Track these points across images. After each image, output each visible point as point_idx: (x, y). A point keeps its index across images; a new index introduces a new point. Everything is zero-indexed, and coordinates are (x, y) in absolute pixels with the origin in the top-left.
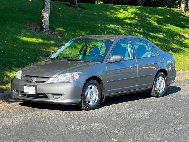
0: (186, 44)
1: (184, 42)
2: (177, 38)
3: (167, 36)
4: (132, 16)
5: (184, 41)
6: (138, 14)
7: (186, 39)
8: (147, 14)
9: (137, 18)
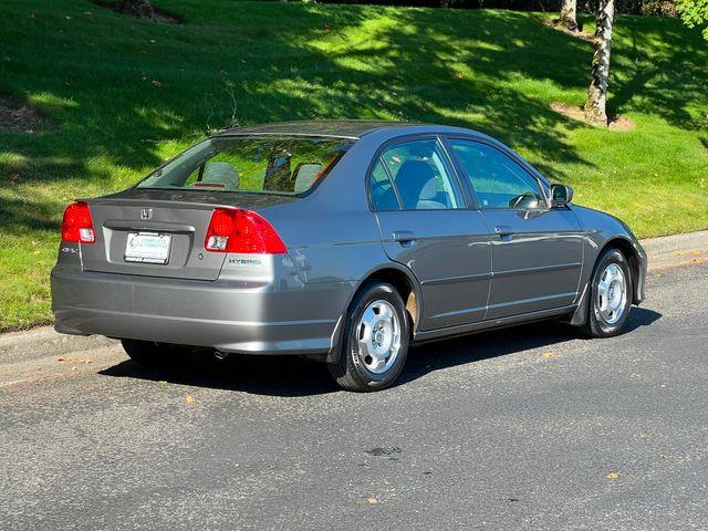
0: (572, 147)
1: (562, 140)
2: (540, 124)
3: (502, 118)
4: (379, 45)
5: (564, 136)
6: (405, 35)
7: (574, 125)
8: (443, 38)
9: (393, 53)
